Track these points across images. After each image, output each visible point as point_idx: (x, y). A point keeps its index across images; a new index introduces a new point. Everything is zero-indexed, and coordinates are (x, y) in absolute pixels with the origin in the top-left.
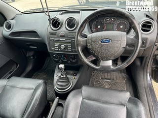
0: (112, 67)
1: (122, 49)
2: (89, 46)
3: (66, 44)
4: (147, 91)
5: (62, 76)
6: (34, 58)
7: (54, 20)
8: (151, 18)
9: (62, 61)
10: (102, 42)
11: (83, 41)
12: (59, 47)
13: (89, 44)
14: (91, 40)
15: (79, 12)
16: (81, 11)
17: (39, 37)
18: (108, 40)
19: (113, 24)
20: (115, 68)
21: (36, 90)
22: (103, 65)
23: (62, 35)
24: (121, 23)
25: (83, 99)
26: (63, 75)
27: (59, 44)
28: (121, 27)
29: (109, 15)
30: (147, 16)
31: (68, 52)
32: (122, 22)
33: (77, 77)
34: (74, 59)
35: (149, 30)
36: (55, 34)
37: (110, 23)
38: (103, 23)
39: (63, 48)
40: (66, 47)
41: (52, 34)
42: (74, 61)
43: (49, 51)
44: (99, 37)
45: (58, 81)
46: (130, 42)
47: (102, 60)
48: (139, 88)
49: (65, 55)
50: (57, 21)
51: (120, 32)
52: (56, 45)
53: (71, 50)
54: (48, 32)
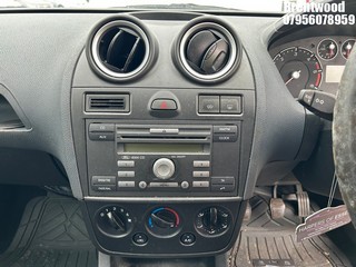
3: (182, 154)
39: (166, 173)
40: (183, 170)
41: (101, 101)
42: (212, 234)
43: (77, 193)
49: (170, 212)
52: (127, 159)
53: (206, 183)
54: (78, 92)
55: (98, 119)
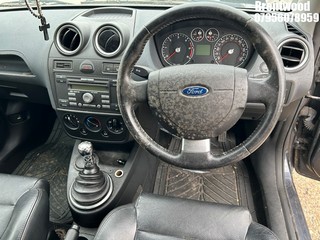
0: (210, 157)
1: (236, 112)
2: (153, 102)
3: (96, 92)
4: (284, 197)
5: (86, 172)
6: (24, 118)
7: (66, 29)
8: (299, 34)
9: (87, 131)
10: (185, 92)
11: (136, 88)
12: (79, 97)
13: (151, 98)
14: (157, 85)
15: (131, 13)
16: (134, 10)
17: (29, 71)
18: (202, 88)
19: (212, 46)
20: (218, 159)
21: (18, 206)
22: (189, 150)
23: (86, 67)
24: (229, 41)
25: (139, 230)
26: (89, 168)
27: (78, 90)
28: (231, 52)
29: (201, 22)
30: (291, 29)
31: (102, 109)
32: (233, 41)
33: (125, 171)
34: (118, 126)
35: (297, 63)
36: (68, 66)
37: (204, 42)
38: (188, 42)
39: (88, 101)
40: (96, 99)
41: (61, 64)
42: (117, 132)
43: (54, 107)
44: (179, 78)
45: (77, 183)
46: (257, 94)
47: (186, 138)
48: (267, 191)
49: (95, 119)
50: (72, 33)
51: (232, 68)
52: (72, 92)
53: (108, 106)
54: (51, 60)
55: (60, 73)
